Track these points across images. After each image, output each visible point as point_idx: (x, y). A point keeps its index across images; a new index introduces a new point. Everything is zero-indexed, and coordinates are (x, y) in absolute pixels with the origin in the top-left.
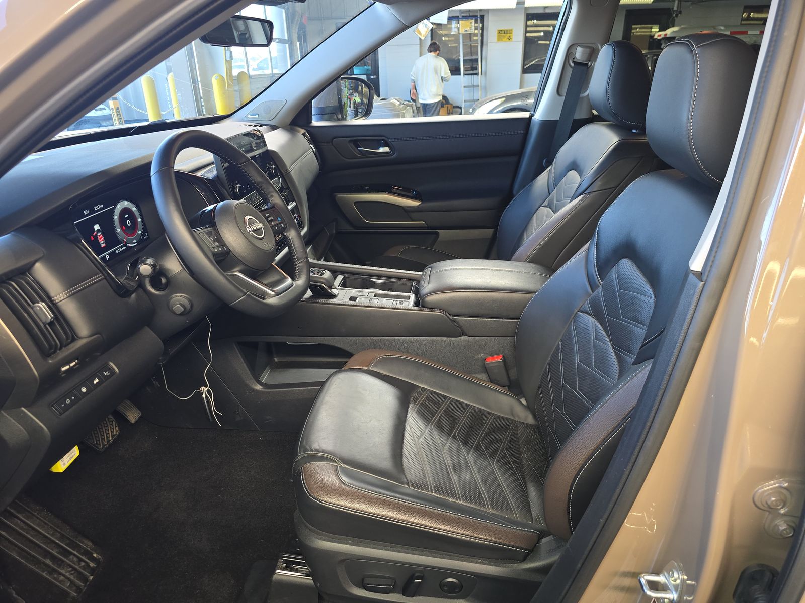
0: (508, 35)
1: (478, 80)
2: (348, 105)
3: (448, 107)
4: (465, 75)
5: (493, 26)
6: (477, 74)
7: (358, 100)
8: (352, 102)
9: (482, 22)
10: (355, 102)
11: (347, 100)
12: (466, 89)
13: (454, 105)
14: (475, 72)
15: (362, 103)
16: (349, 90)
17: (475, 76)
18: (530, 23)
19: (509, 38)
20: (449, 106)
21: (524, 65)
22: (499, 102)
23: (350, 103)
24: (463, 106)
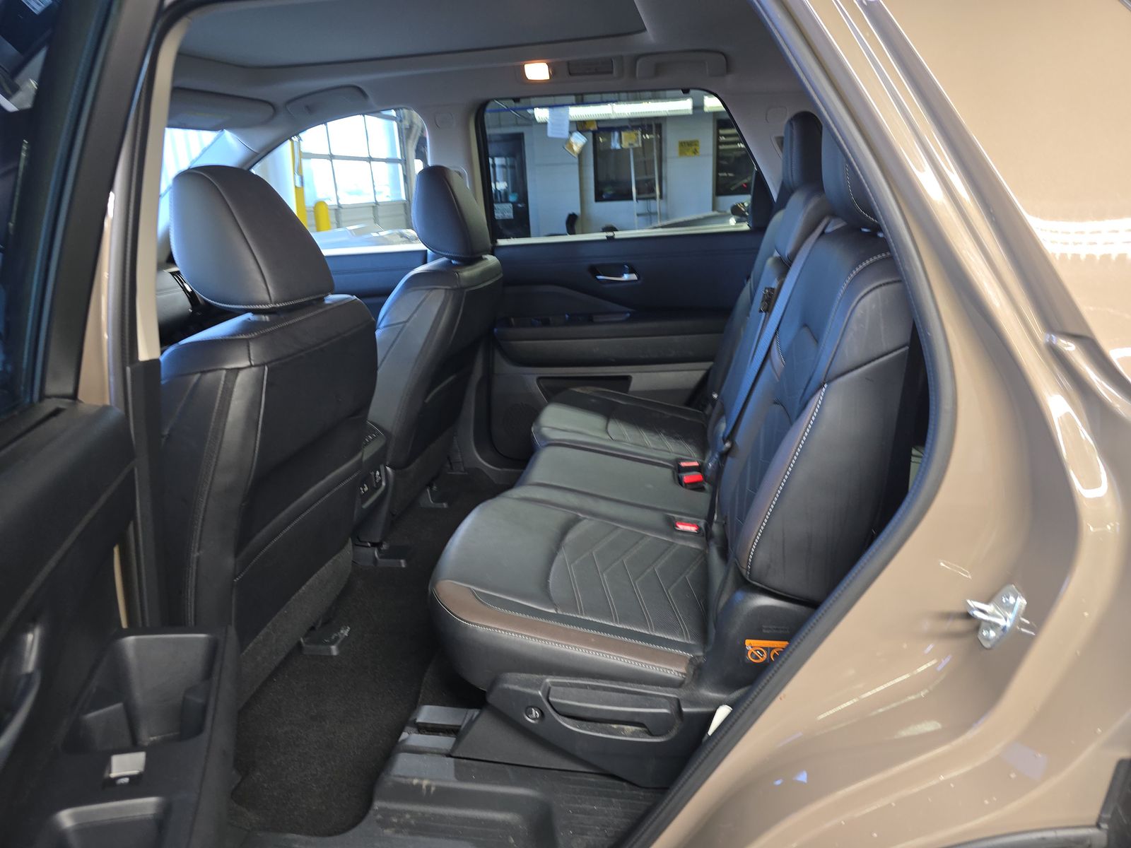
0: (693, 147)
1: (656, 205)
4: (637, 199)
5: (672, 140)
6: (654, 198)
9: (660, 133)
12: (641, 218)
14: (652, 195)
17: (652, 201)
18: (722, 132)
19: (695, 152)
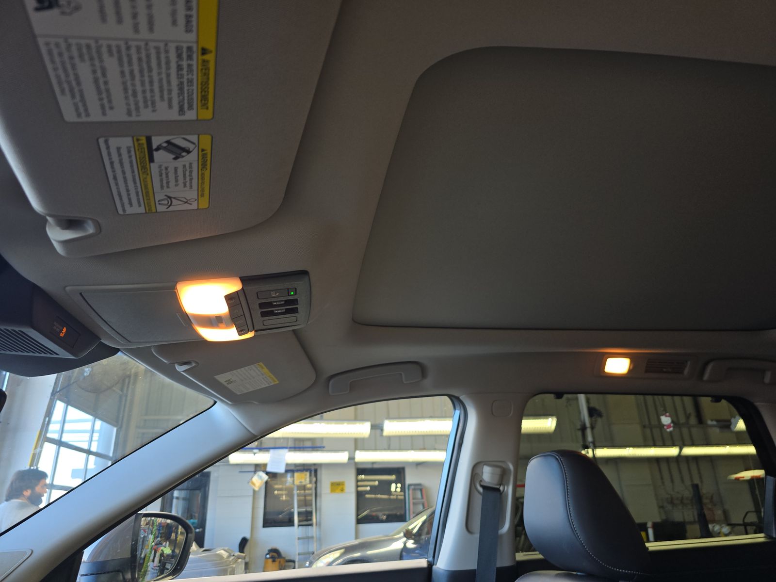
0: (341, 486)
1: (313, 531)
2: (152, 558)
3: (280, 562)
4: (299, 526)
5: (326, 479)
6: (311, 525)
7: (167, 551)
8: (158, 555)
9: (316, 476)
10: (162, 555)
11: (151, 552)
12: (301, 541)
13: (287, 558)
14: (309, 523)
15: (173, 556)
16: (156, 537)
17: (310, 527)
18: (360, 477)
19: (342, 490)
20: (282, 560)
21: (358, 515)
22: (337, 554)
23: (155, 556)
24: (297, 560)
